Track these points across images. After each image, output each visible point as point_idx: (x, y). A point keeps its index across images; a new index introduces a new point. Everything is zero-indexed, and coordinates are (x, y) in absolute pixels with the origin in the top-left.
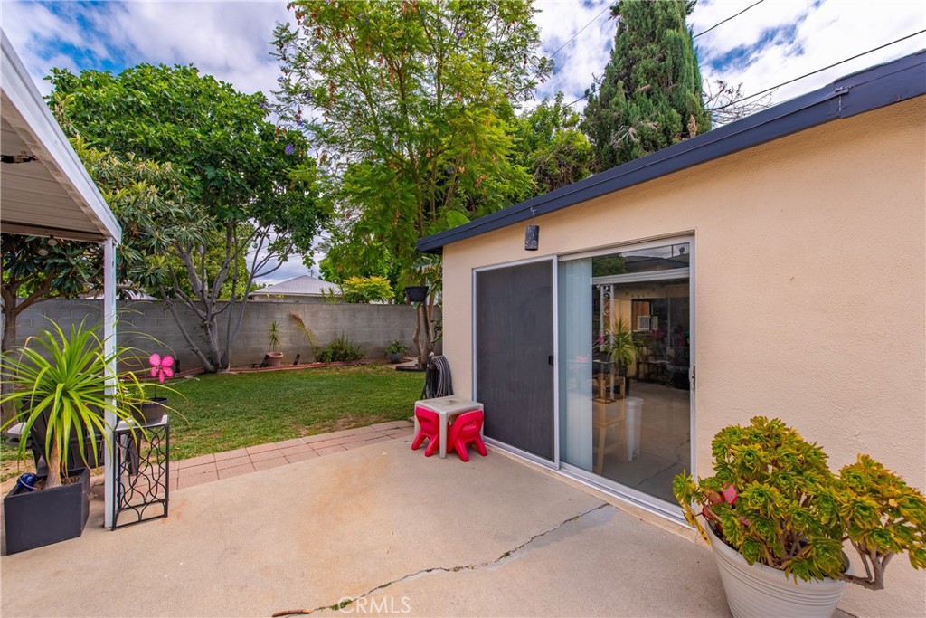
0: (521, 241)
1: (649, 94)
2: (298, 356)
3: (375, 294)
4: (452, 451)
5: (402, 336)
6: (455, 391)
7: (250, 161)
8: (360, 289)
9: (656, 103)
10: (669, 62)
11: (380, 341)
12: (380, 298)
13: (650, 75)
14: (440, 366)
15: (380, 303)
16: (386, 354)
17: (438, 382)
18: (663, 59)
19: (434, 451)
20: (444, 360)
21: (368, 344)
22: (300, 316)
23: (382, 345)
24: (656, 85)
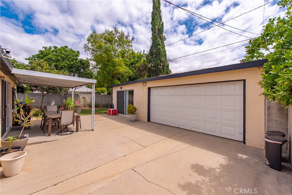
0: (120, 88)
1: (155, 57)
2: (85, 106)
3: (102, 92)
4: (112, 115)
5: (109, 102)
6: (114, 107)
7: (77, 67)
8: (99, 91)
9: (156, 59)
10: (158, 52)
11: (104, 103)
12: (104, 93)
13: (155, 54)
14: (112, 104)
15: (104, 94)
16: (105, 106)
17: (112, 106)
18: (157, 51)
19: (110, 115)
20: (113, 104)
21: (101, 104)
22: (85, 97)
23: (104, 104)
24: (156, 56)
